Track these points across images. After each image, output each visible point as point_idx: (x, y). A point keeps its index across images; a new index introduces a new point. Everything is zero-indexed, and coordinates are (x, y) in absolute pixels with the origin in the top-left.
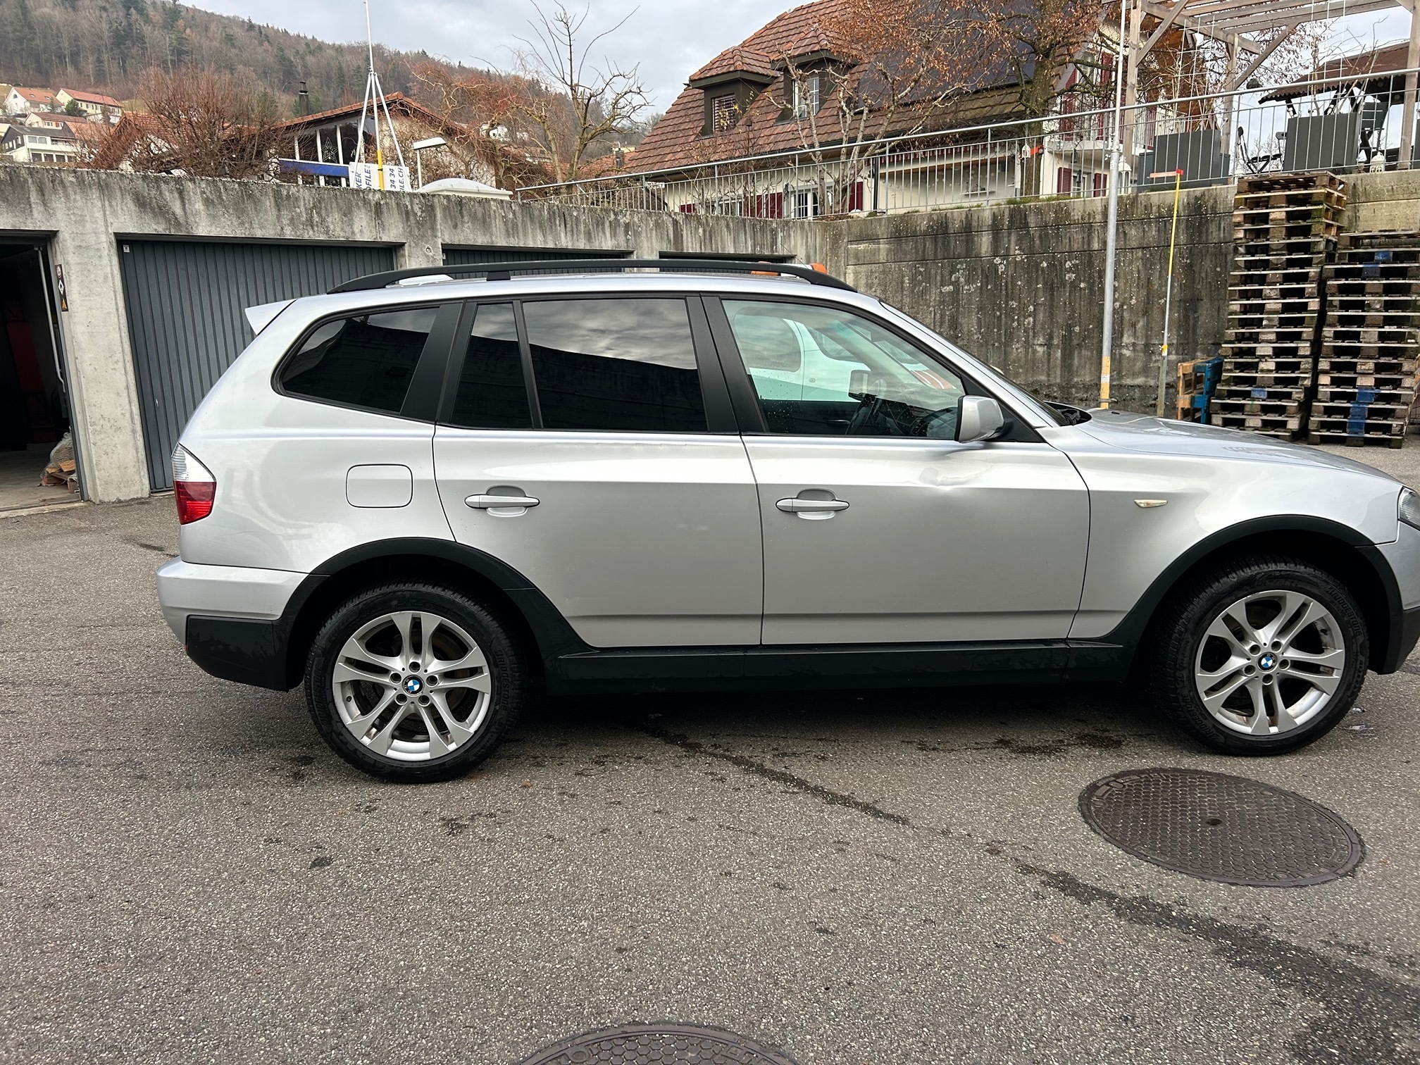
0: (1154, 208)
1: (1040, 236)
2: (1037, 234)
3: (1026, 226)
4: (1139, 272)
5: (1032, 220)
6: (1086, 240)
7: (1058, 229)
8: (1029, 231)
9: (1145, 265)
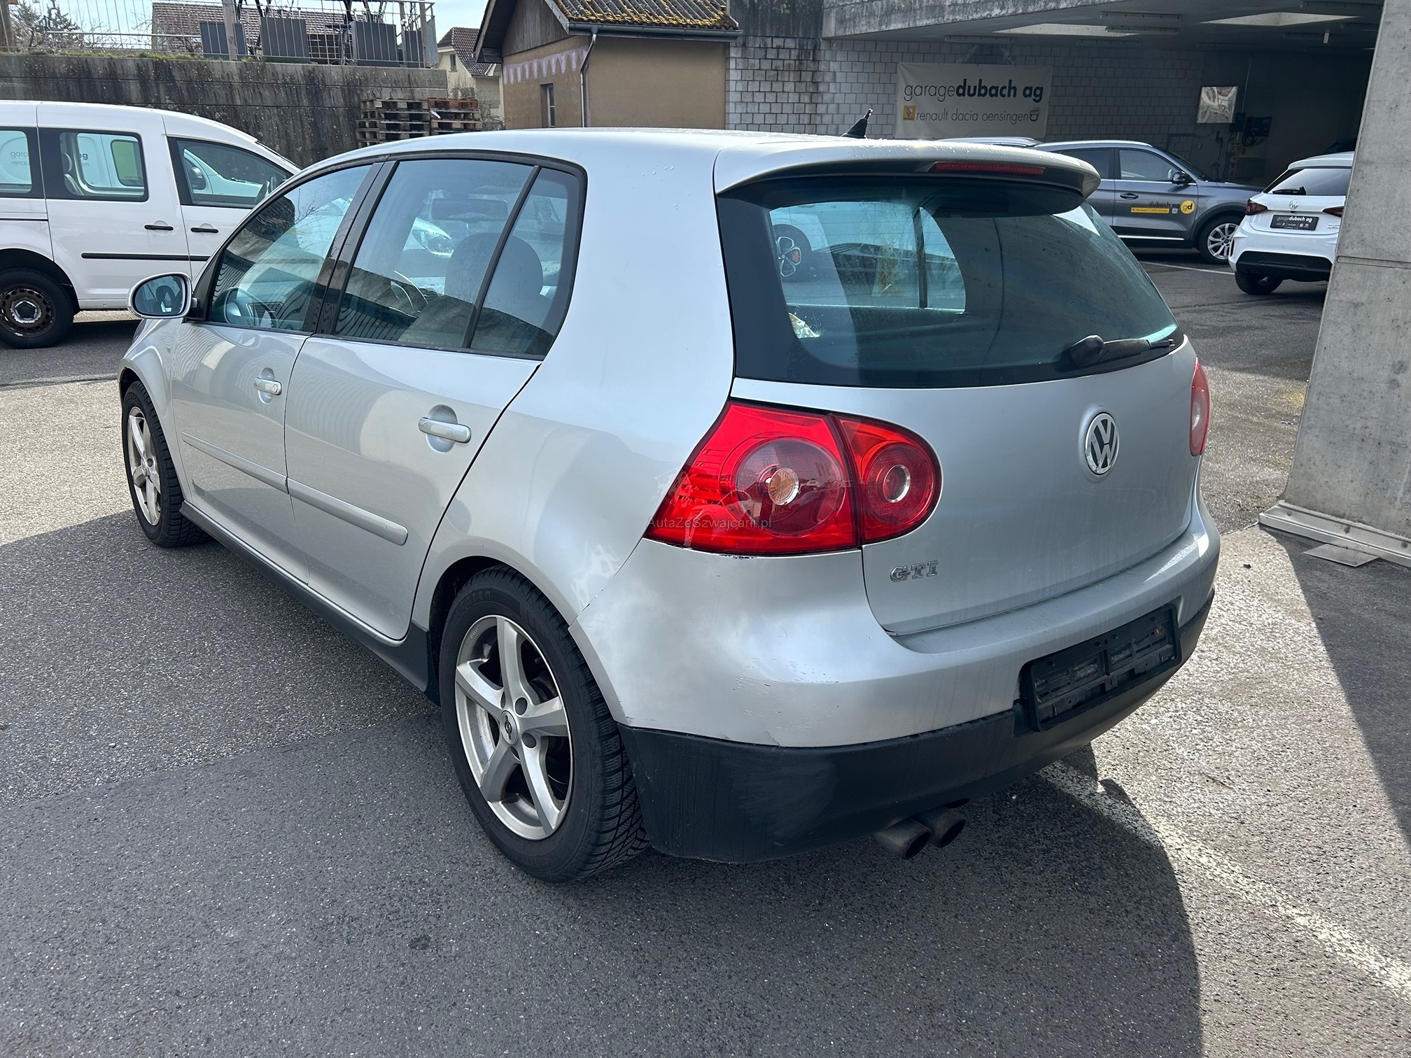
0: (280, 76)
1: (187, 89)
2: (184, 87)
3: (172, 79)
4: (277, 124)
5: (176, 73)
6: (229, 96)
7: (203, 84)
8: (175, 84)
9: (281, 120)
